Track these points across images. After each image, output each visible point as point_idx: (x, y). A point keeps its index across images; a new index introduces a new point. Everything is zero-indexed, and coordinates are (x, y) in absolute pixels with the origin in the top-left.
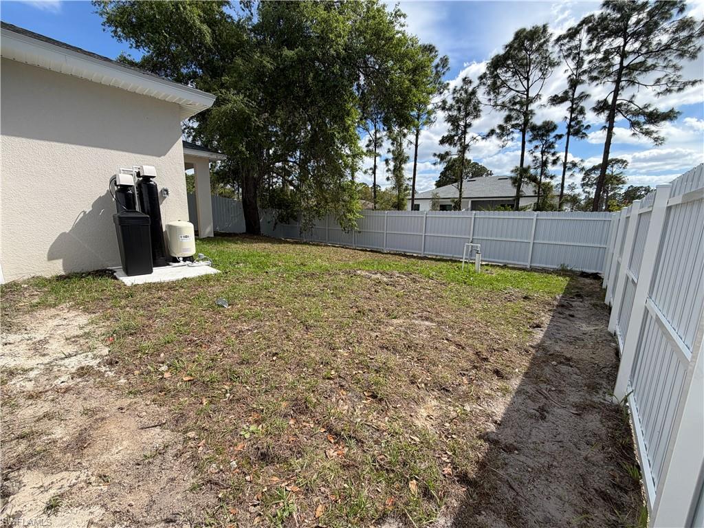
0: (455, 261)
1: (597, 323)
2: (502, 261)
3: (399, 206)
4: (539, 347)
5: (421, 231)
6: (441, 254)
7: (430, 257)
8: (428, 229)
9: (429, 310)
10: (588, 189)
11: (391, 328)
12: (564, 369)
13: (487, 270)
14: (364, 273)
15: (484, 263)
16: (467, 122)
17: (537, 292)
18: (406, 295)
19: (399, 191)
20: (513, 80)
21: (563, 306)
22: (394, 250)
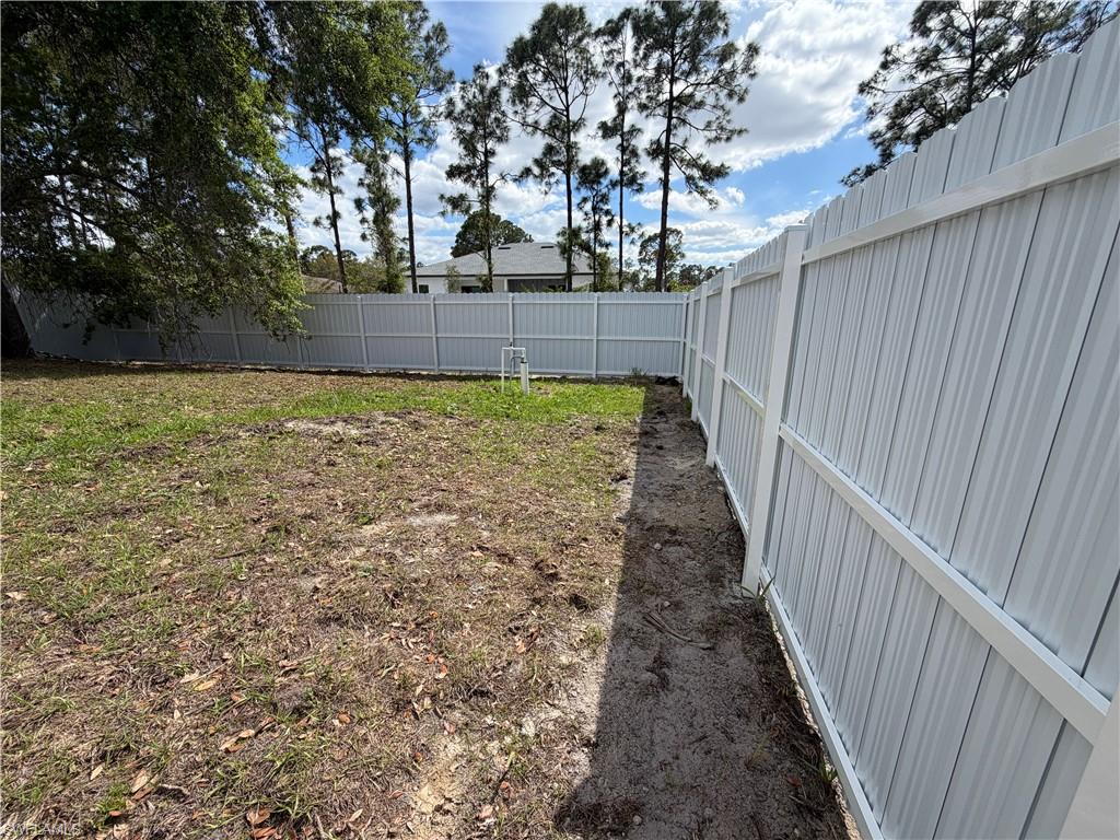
0: (491, 378)
1: (691, 453)
2: (558, 372)
3: (390, 286)
4: (632, 518)
5: (429, 331)
6: (467, 368)
7: (450, 374)
8: (441, 325)
9: (443, 485)
10: (646, 267)
11: (359, 551)
12: (673, 553)
13: (539, 389)
14: (302, 426)
15: (534, 377)
16: (489, 147)
17: (611, 415)
18: (399, 459)
19: (388, 260)
20: (546, 86)
21: (646, 433)
22: (385, 367)
